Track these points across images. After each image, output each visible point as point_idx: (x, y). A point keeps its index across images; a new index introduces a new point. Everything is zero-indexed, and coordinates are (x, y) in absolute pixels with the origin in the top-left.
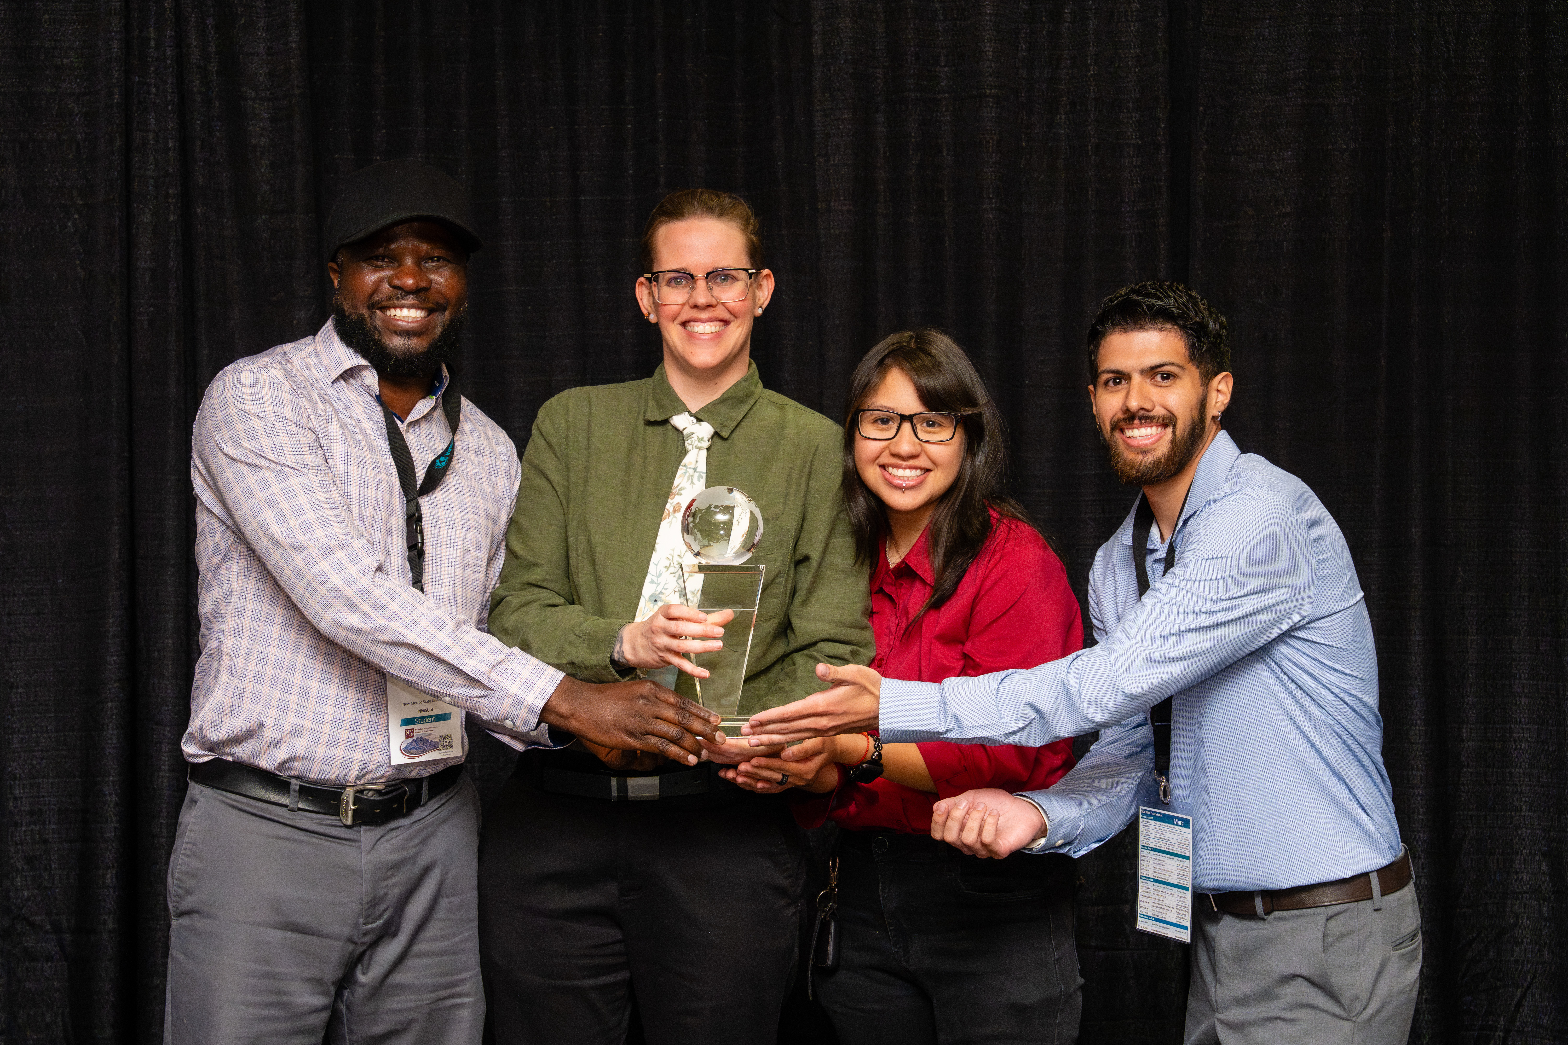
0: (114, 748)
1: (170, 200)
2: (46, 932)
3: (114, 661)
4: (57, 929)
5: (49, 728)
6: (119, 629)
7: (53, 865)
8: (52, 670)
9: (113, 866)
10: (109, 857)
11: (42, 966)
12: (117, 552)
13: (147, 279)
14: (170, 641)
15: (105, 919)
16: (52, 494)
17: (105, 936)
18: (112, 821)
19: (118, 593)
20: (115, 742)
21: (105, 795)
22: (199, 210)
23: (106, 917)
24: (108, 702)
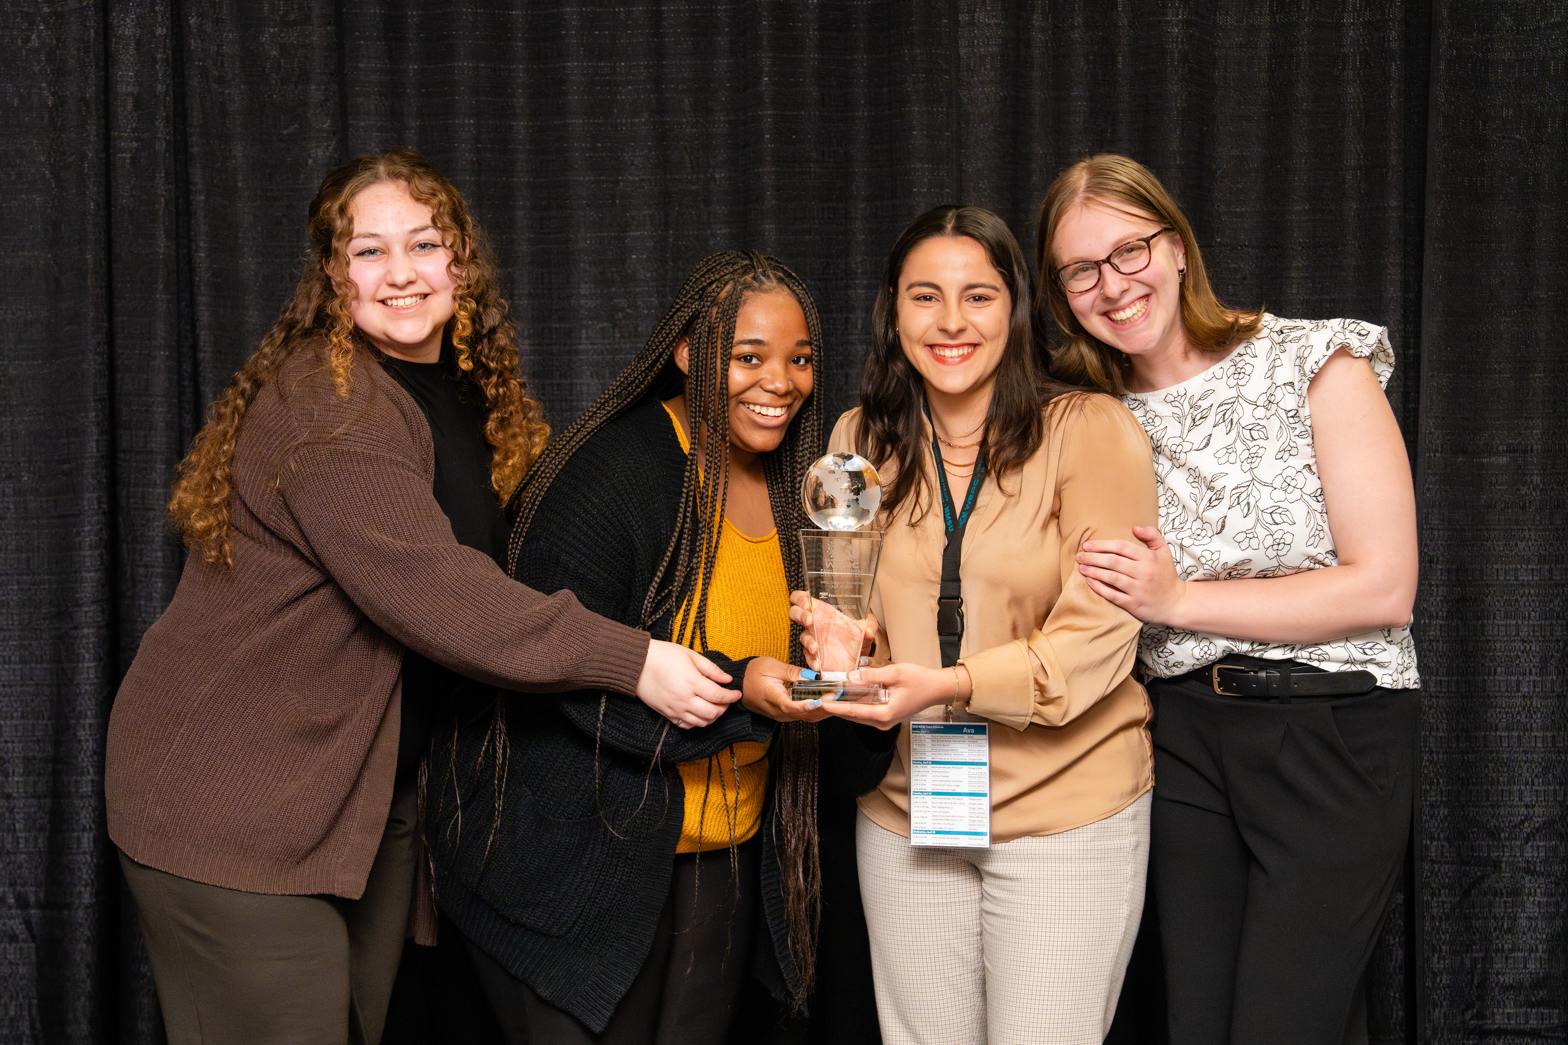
0: (90, 685)
1: (157, 8)
2: (10, 907)
3: (91, 578)
4: (22, 903)
5: (13, 658)
6: (97, 538)
7: (17, 825)
8: (16, 587)
9: (91, 828)
10: (85, 817)
11: (5, 948)
12: (94, 444)
13: (130, 107)
14: (160, 554)
15: (80, 892)
16: (15, 372)
17: (81, 913)
18: (88, 773)
19: (95, 495)
20: (92, 676)
21: (80, 741)
22: (192, 22)
23: (83, 889)
24: (83, 628)
